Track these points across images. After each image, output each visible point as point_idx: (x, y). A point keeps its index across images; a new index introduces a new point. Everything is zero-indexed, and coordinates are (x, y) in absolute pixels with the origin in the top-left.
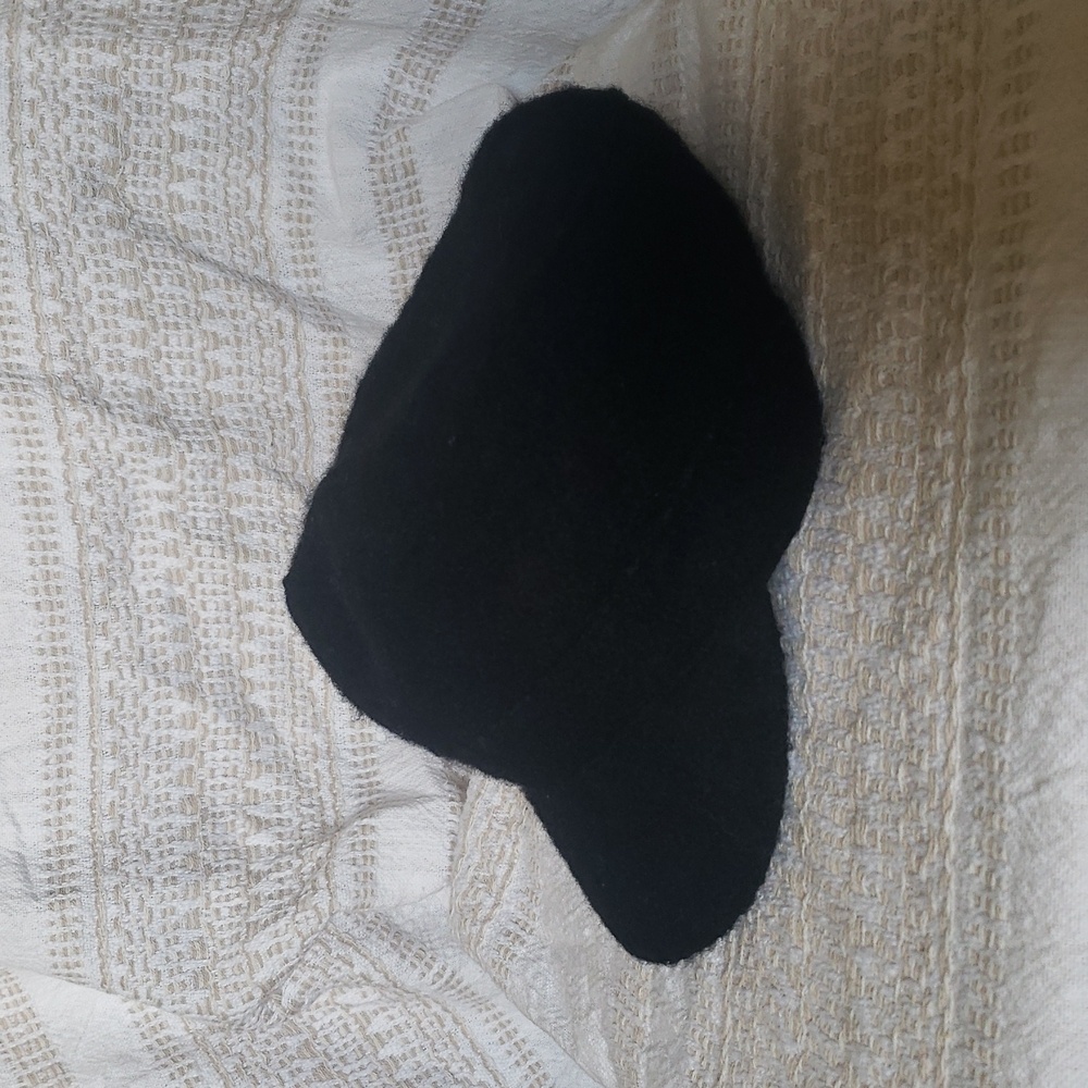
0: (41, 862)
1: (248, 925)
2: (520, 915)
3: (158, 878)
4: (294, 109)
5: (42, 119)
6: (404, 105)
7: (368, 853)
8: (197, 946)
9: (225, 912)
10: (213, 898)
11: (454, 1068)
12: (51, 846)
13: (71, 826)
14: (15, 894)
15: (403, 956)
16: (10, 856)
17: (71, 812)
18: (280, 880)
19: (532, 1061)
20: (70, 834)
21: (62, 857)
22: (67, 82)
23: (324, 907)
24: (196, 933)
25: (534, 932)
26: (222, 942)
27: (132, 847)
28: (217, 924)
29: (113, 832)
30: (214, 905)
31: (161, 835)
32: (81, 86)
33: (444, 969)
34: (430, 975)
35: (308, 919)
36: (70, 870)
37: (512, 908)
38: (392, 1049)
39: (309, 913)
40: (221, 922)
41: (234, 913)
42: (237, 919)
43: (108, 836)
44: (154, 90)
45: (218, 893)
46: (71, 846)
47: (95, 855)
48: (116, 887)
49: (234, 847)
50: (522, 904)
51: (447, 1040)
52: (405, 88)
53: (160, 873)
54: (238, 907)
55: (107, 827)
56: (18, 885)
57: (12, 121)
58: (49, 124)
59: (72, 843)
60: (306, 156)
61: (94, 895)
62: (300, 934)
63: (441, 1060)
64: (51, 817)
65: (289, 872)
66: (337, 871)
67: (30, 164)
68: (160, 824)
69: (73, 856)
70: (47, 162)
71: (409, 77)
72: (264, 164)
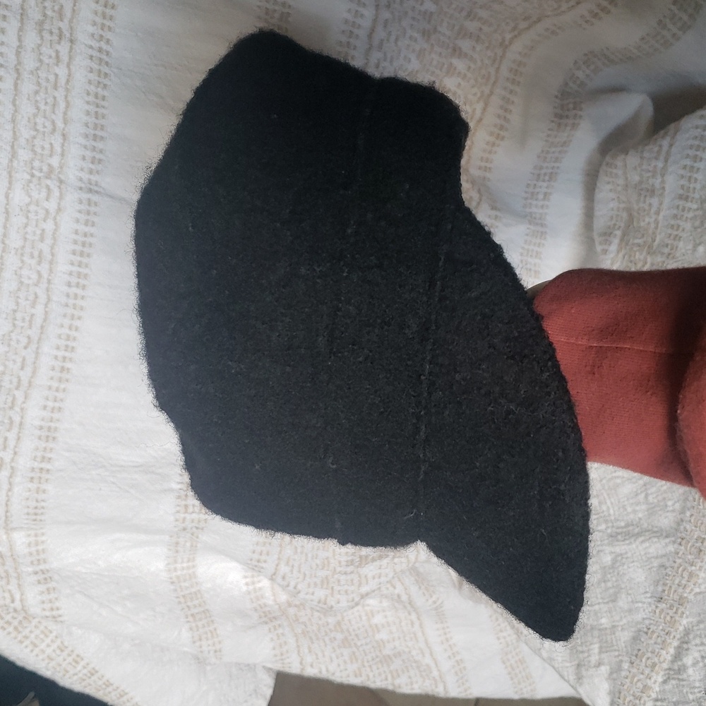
1: (361, 557)
5: (390, 34)
8: (326, 562)
11: (414, 653)
15: (420, 588)
19: (458, 658)
22: (406, 13)
26: (340, 562)
32: (413, 18)
33: (438, 599)
34: (430, 601)
35: (401, 563)
38: (383, 635)
44: (448, 33)
51: (412, 635)
52: (579, 73)
58: (393, 38)
60: (511, 99)
62: (394, 571)
63: (407, 647)
71: (584, 68)
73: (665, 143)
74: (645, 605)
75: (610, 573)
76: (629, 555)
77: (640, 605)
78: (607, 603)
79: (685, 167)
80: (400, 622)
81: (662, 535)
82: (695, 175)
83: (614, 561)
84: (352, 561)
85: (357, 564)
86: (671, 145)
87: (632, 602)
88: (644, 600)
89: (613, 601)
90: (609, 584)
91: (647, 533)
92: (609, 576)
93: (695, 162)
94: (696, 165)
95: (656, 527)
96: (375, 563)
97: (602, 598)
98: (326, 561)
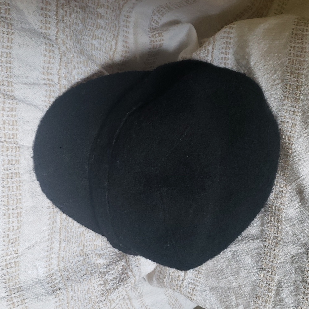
0: (46, 281)
1: (107, 290)
2: (194, 278)
3: (81, 280)
4: (125, 19)
5: (66, 12)
6: (154, 22)
7: (139, 262)
9: (96, 287)
10: (93, 283)
12: (47, 275)
13: (52, 266)
14: (44, 294)
16: (36, 280)
17: (52, 261)
18: (112, 274)
20: (52, 269)
21: (52, 278)
23: (133, 281)
24: (89, 295)
25: (201, 283)
26: (96, 296)
27: (70, 270)
28: (94, 291)
29: (64, 266)
30: (93, 285)
31: (77, 265)
35: (129, 286)
36: (56, 282)
37: (191, 276)
39: (129, 284)
40: (96, 290)
41: (100, 287)
42: (101, 288)
43: (63, 268)
45: (95, 281)
46: (53, 273)
47: (62, 275)
48: (71, 285)
49: (94, 264)
50: (194, 274)
52: (155, 17)
53: (81, 278)
54: (100, 284)
55: (62, 265)
56: (44, 291)
57: (57, 11)
58: (68, 14)
59: (53, 272)
60: (127, 36)
61: (66, 289)
64: (47, 264)
65: (114, 271)
66: (134, 270)
67: (62, 28)
68: (76, 261)
69: (55, 277)
70: (67, 28)
71: (157, 14)
72: (117, 36)
73: (210, 48)
74: (255, 273)
75: (232, 261)
76: (240, 250)
77: (252, 274)
78: (234, 275)
79: (222, 58)
80: (121, 306)
81: (254, 238)
82: (228, 62)
83: (233, 255)
84: (103, 294)
85: (106, 295)
86: (213, 49)
87: (248, 273)
88: (253, 271)
89: (237, 274)
90: (233, 267)
91: (246, 239)
92: (232, 263)
93: (226, 55)
94: (226, 56)
95: (250, 235)
96: (115, 292)
97: (230, 274)
98: (90, 299)
